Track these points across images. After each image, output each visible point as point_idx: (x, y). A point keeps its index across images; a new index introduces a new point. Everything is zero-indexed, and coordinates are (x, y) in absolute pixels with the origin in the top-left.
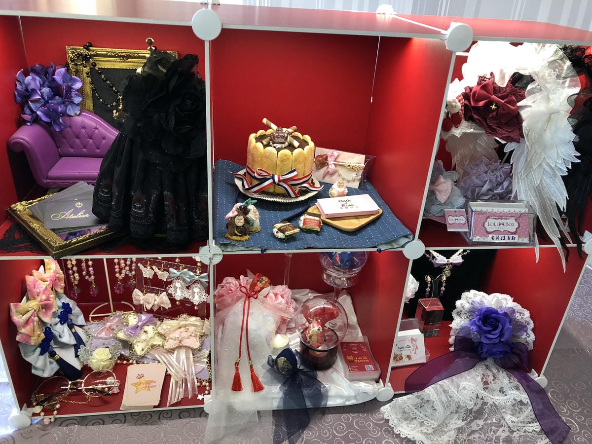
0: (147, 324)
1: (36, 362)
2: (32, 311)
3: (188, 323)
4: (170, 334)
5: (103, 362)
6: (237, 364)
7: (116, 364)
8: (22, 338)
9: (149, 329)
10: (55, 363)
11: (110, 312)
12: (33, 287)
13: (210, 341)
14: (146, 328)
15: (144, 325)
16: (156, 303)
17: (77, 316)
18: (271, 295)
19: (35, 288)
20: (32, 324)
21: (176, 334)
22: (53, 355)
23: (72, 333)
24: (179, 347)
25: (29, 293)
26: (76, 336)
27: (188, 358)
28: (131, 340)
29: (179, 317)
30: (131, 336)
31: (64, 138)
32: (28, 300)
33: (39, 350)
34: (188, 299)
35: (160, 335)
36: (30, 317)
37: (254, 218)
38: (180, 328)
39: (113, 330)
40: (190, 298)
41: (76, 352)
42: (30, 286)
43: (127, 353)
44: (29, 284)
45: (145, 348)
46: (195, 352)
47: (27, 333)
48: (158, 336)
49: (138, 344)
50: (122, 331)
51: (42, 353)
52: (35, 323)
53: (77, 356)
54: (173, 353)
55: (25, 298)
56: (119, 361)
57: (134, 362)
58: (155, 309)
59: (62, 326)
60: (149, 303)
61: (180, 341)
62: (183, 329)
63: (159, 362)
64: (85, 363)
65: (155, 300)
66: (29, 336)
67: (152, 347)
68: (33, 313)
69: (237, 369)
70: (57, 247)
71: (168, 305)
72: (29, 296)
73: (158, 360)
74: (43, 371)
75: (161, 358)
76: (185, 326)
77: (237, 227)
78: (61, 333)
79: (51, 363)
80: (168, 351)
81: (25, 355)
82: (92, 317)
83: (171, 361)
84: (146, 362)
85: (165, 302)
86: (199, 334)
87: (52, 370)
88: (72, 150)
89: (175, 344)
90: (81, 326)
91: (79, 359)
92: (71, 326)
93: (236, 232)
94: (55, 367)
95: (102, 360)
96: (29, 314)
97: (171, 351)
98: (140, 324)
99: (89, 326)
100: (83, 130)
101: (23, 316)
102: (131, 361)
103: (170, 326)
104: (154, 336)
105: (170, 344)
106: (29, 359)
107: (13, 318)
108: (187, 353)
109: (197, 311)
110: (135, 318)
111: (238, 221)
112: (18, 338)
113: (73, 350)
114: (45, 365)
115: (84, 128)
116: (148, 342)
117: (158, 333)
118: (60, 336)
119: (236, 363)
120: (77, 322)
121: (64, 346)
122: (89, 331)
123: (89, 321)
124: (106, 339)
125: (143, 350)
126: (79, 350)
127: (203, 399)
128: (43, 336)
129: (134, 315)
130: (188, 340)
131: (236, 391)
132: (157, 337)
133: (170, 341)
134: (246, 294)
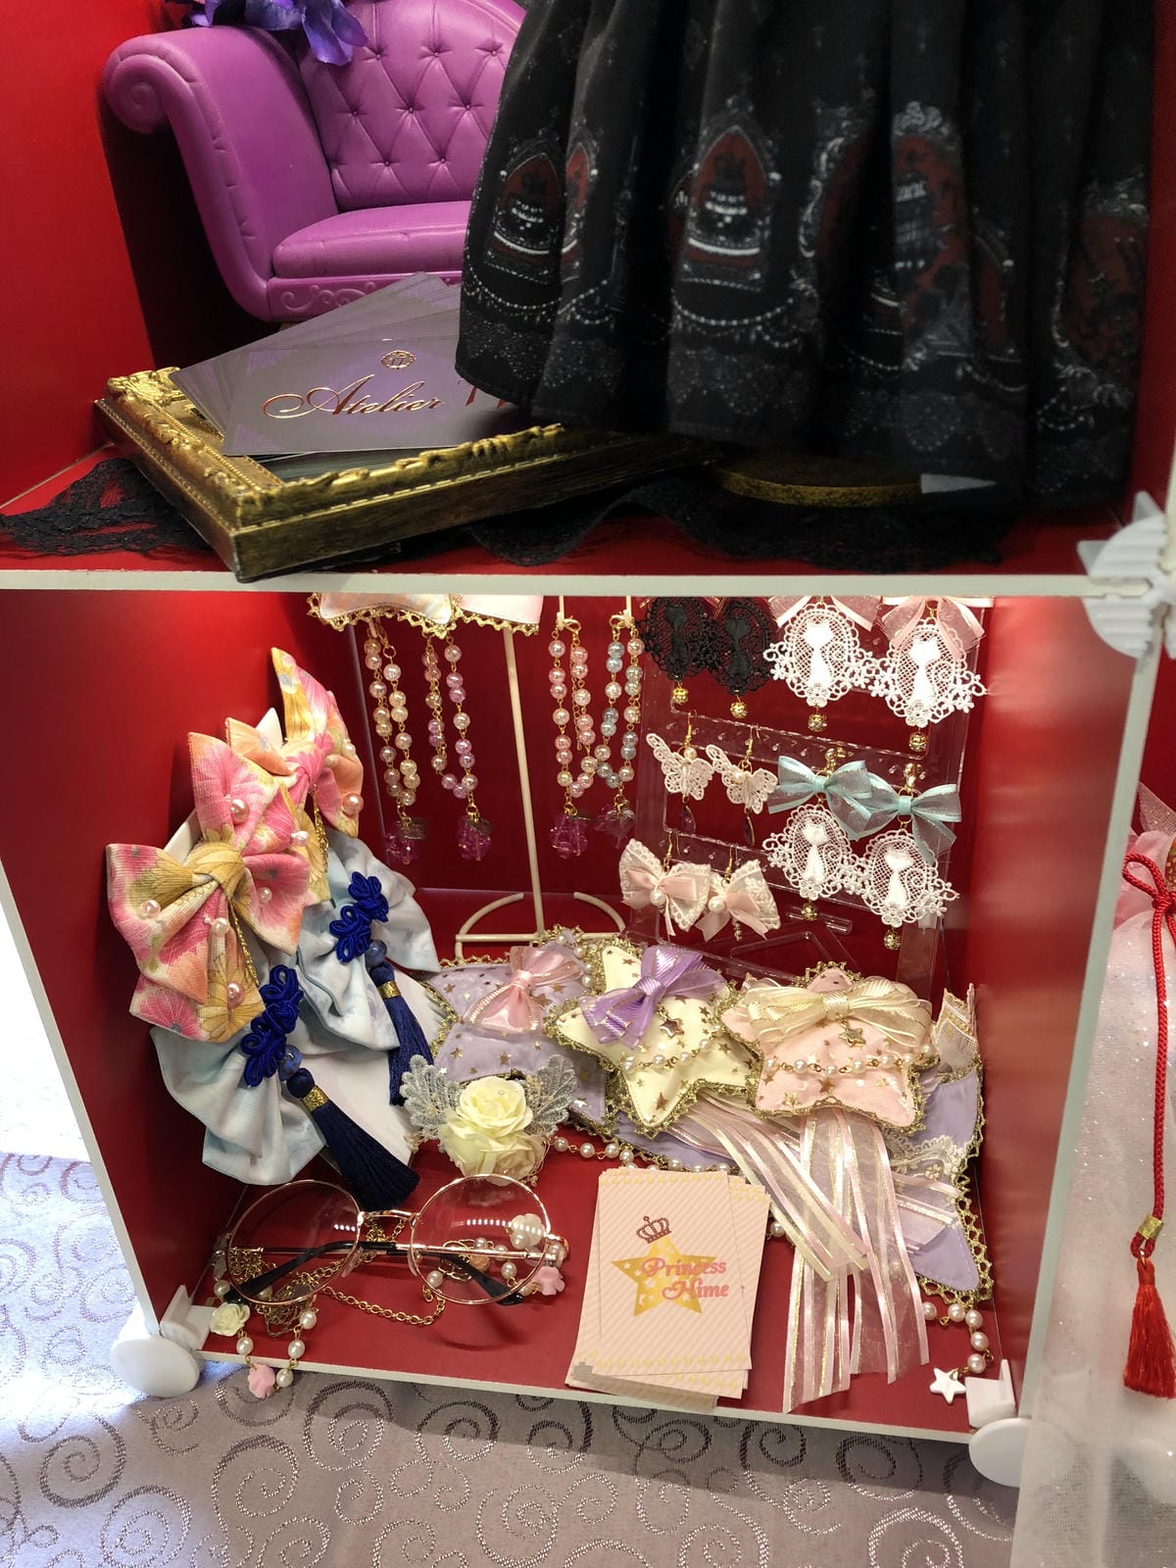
0: (680, 991)
1: (222, 1120)
2: (208, 889)
3: (855, 1003)
4: (777, 1045)
5: (498, 1140)
6: (1142, 1246)
7: (552, 1154)
8: (156, 1003)
9: (687, 1011)
10: (307, 1123)
11: (532, 929)
12: (218, 782)
13: (961, 1099)
14: (675, 1009)
15: (665, 993)
16: (715, 903)
17: (409, 935)
19: (226, 789)
20: (201, 947)
21: (807, 1050)
22: (299, 1086)
23: (385, 998)
24: (825, 1112)
25: (199, 808)
26: (399, 1013)
27: (867, 1170)
28: (614, 1053)
29: (812, 975)
30: (613, 1038)
32: (197, 838)
33: (237, 1063)
34: (858, 898)
35: (731, 1042)
36: (195, 917)
38: (822, 1023)
39: (542, 1001)
40: (868, 893)
41: (396, 1083)
42: (203, 777)
43: (592, 1108)
44: (204, 770)
45: (673, 1093)
46: (902, 1141)
47: (178, 984)
48: (725, 1048)
49: (641, 1075)
50: (578, 1010)
51: (251, 1078)
52: (220, 945)
53: (397, 1100)
54: (797, 1136)
55: (184, 829)
56: (562, 1143)
57: (627, 1155)
58: (711, 930)
59: (344, 969)
60: (685, 904)
61: (826, 1086)
62: (835, 1030)
63: (735, 1170)
64: (427, 1135)
65: (712, 894)
66: (188, 1002)
67: (698, 1096)
68: (211, 896)
69: (1146, 1274)
70: (250, 501)
71: (764, 919)
72: (202, 824)
73: (731, 1162)
74: (254, 1157)
75: (742, 1151)
76: (846, 1018)
78: (337, 993)
79: (288, 1121)
80: (770, 1122)
81: (179, 1078)
82: (465, 944)
83: (786, 1170)
84: (675, 1163)
85: (756, 904)
86: (908, 1058)
87: (294, 1150)
88: (388, 172)
89: (806, 1095)
90: (419, 975)
91: (406, 1116)
92: (381, 973)
94: (308, 1140)
95: (493, 1133)
96: (191, 902)
97: (786, 1125)
98: (650, 988)
99: (453, 978)
100: (436, 64)
101: (163, 906)
102: (611, 1149)
103: (778, 1009)
104: (709, 1046)
105: (774, 1095)
106: (197, 1101)
107: (117, 912)
108: (861, 1143)
109: (894, 954)
110: (629, 962)
112: (138, 1004)
113: (382, 1073)
114: (262, 1130)
115: (438, 48)
116: (683, 1071)
117: (727, 1035)
118: (334, 1010)
119: (1138, 1239)
120: (405, 954)
121: (347, 1051)
122: (448, 996)
123: (452, 957)
124: (513, 1038)
125: (662, 1103)
126: (405, 1075)
127: (960, 1397)
128: (254, 1003)
129: (622, 946)
130: (860, 1082)
131: (1150, 1392)
132: (719, 1054)
133: (781, 1077)
134: (1154, 896)
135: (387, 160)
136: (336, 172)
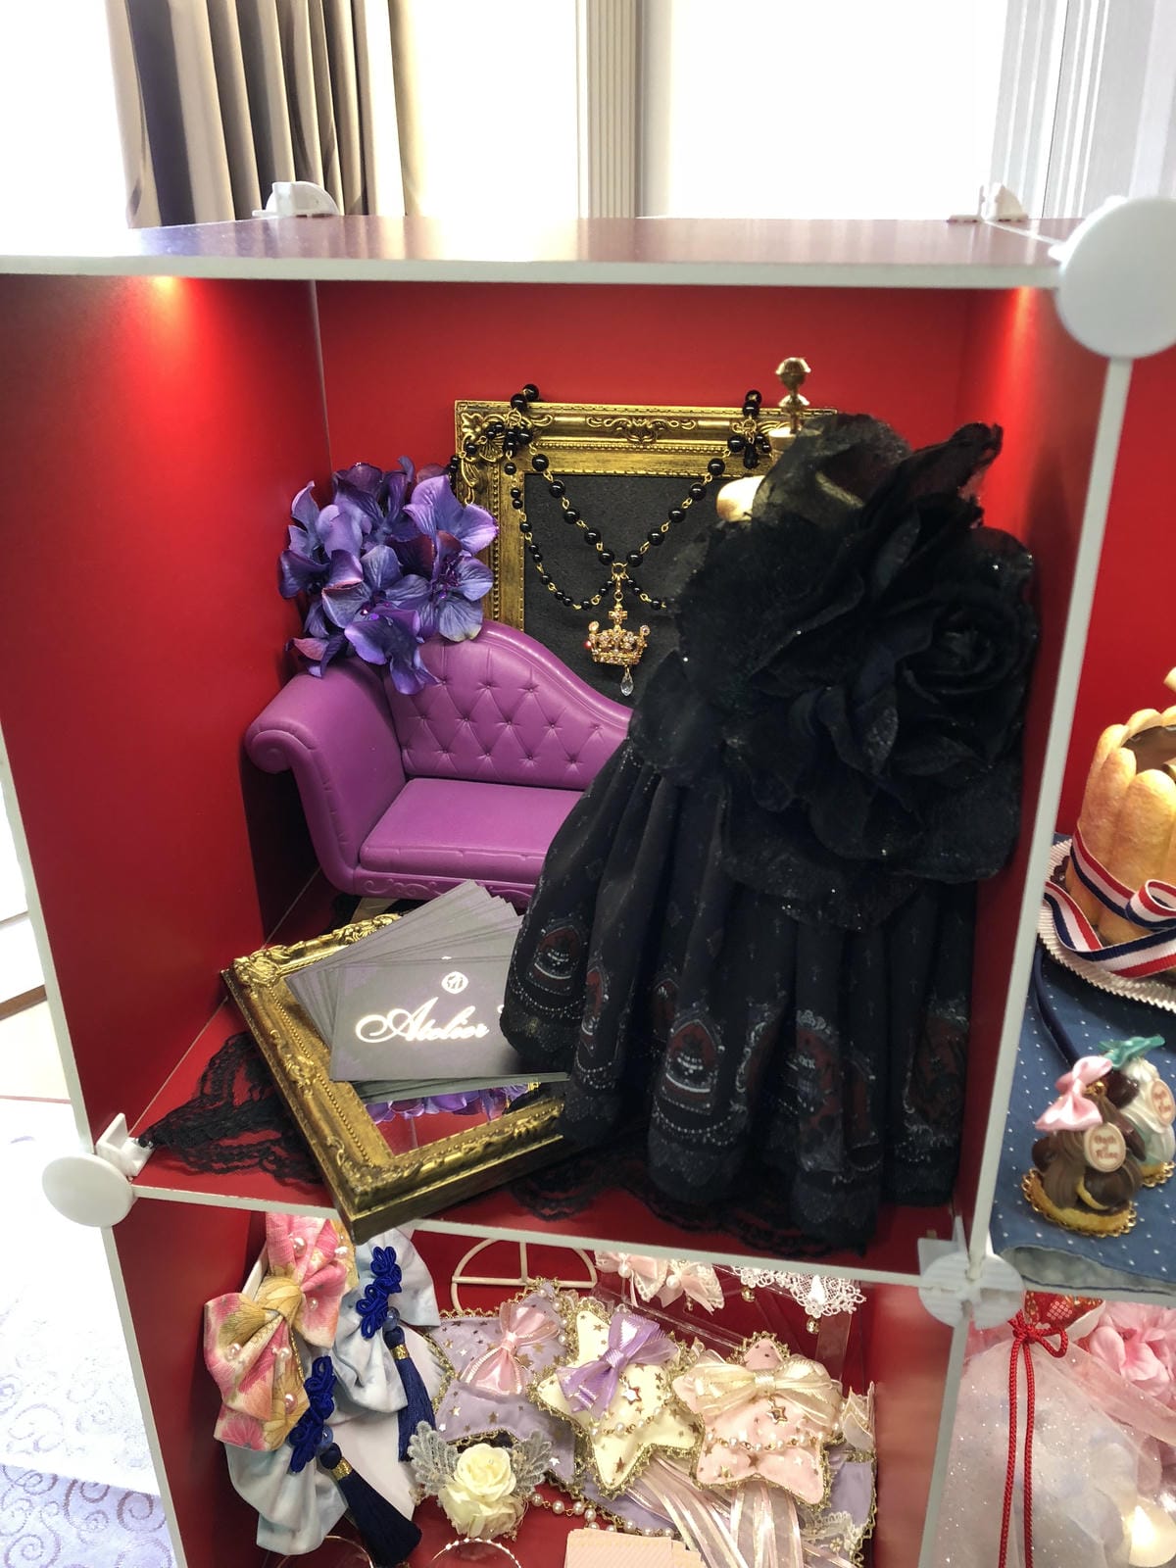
0: (640, 1359)
1: (273, 1507)
2: (275, 1325)
3: (782, 1384)
4: (716, 1417)
5: (489, 1505)
7: (531, 1509)
8: (234, 1428)
9: (643, 1377)
10: (335, 1490)
11: (518, 1275)
12: (286, 1227)
13: (859, 1478)
14: (634, 1375)
15: (625, 1363)
16: (672, 1281)
17: (416, 1293)
18: (1110, 1333)
19: (290, 1228)
20: (269, 1375)
21: (736, 1428)
22: (331, 1458)
23: (396, 1360)
24: (752, 1485)
25: (269, 1249)
26: (407, 1371)
27: (782, 1542)
28: (584, 1418)
29: (748, 1345)
30: (583, 1407)
31: (424, 715)
32: (267, 1272)
33: (286, 1454)
34: (788, 1291)
35: (679, 1409)
36: (265, 1351)
37: (1155, 1127)
38: (754, 1400)
39: (525, 1362)
40: (795, 1288)
41: (404, 1443)
42: (275, 1225)
43: (561, 1464)
44: (275, 1219)
45: (630, 1455)
46: (808, 1517)
47: (251, 1412)
48: (674, 1413)
49: (604, 1440)
50: (555, 1377)
51: (296, 1466)
52: (282, 1367)
53: (404, 1457)
54: (729, 1505)
55: (257, 1267)
56: (538, 1499)
57: (590, 1514)
58: (667, 1300)
59: (367, 1344)
60: (648, 1280)
61: (754, 1461)
62: (764, 1406)
63: (677, 1536)
64: (428, 1492)
65: (670, 1273)
66: (257, 1422)
67: (651, 1458)
68: (277, 1330)
71: (712, 1298)
72: (272, 1261)
73: (674, 1528)
74: (294, 1532)
75: (682, 1517)
76: (773, 1395)
77: (1091, 1173)
78: (361, 1369)
79: (321, 1491)
80: (712, 1492)
81: (240, 1477)
82: (460, 1285)
83: (719, 1540)
84: (630, 1525)
85: (704, 1287)
86: (820, 1436)
87: (323, 1516)
88: (445, 757)
89: (737, 1468)
90: (423, 1330)
91: (412, 1473)
92: (393, 1340)
93: (1087, 1196)
94: (334, 1504)
95: (483, 1499)
96: (264, 1336)
97: (718, 1496)
98: (614, 1360)
99: (453, 1331)
100: (487, 693)
101: (243, 1344)
102: (578, 1507)
103: (719, 1385)
104: (661, 1413)
105: (714, 1467)
106: (253, 1494)
107: (211, 1358)
108: (779, 1514)
109: (814, 1337)
110: (599, 1328)
111: (1096, 1146)
112: (221, 1429)
113: (392, 1432)
114: (302, 1509)
115: (489, 684)
116: (640, 1435)
117: (676, 1400)
118: (358, 1383)
120: (413, 1313)
121: (365, 1417)
122: (446, 1351)
123: (451, 1307)
124: (500, 1400)
125: (621, 1466)
126: (413, 1437)
128: (303, 1401)
129: (596, 1312)
130: (781, 1458)
132: (669, 1420)
133: (717, 1449)
134: (1014, 1326)
135: (446, 749)
136: (405, 752)
